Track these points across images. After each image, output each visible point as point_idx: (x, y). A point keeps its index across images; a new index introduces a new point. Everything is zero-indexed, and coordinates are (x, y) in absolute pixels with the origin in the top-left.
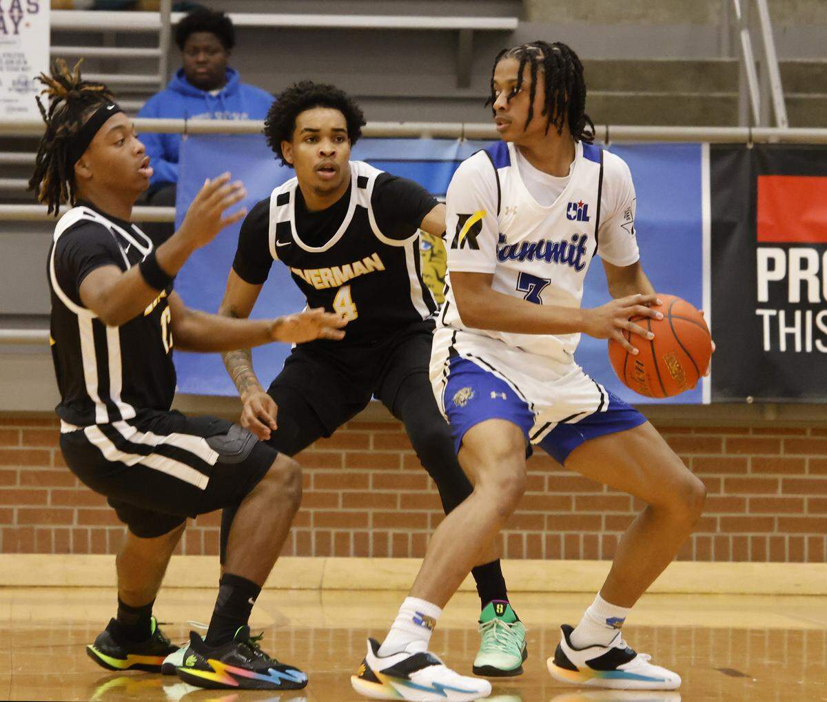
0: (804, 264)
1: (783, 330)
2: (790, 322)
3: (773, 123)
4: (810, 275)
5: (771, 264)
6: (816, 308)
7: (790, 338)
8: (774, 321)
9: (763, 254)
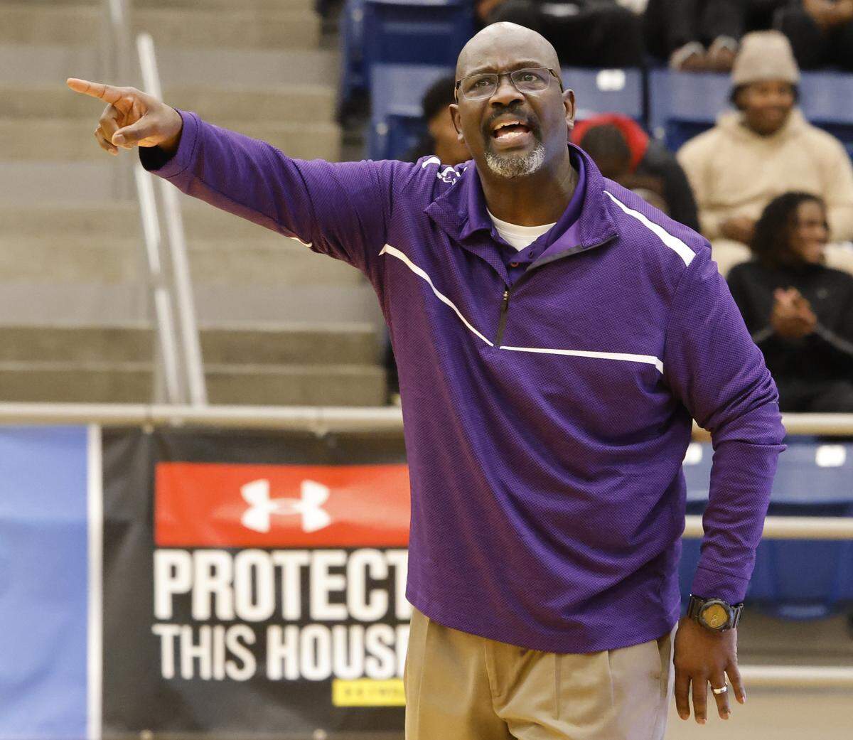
0: (213, 571)
1: (188, 651)
2: (196, 641)
3: (188, 400)
4: (220, 585)
5: (174, 572)
6: (227, 625)
7: (196, 662)
8: (177, 641)
9: (163, 559)
